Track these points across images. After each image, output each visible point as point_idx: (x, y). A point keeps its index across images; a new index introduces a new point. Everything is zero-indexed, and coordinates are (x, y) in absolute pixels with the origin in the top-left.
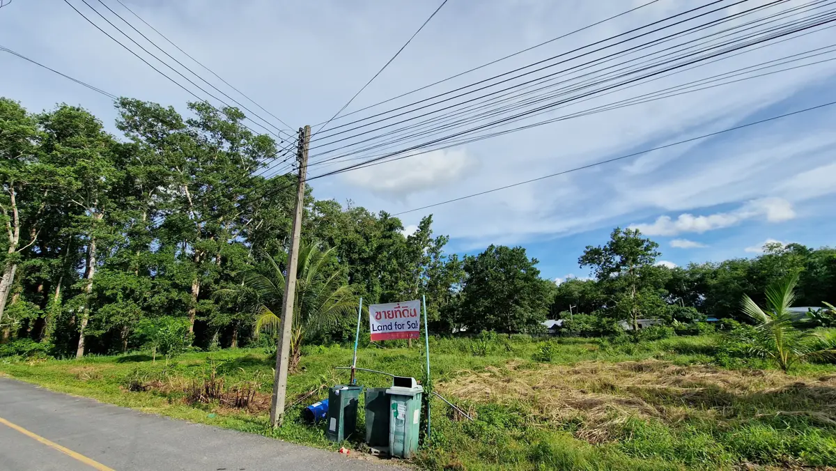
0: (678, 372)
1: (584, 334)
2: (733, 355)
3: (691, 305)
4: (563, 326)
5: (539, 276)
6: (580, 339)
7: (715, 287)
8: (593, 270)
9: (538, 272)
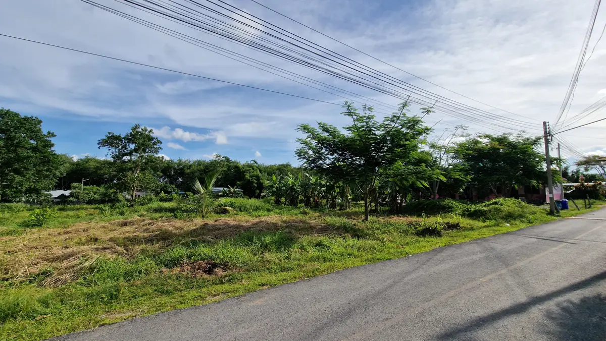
0: (150, 224)
1: (90, 202)
2: (184, 211)
3: (173, 184)
4: (71, 195)
5: (53, 149)
6: (85, 206)
7: (188, 174)
8: (110, 152)
9: (53, 145)
